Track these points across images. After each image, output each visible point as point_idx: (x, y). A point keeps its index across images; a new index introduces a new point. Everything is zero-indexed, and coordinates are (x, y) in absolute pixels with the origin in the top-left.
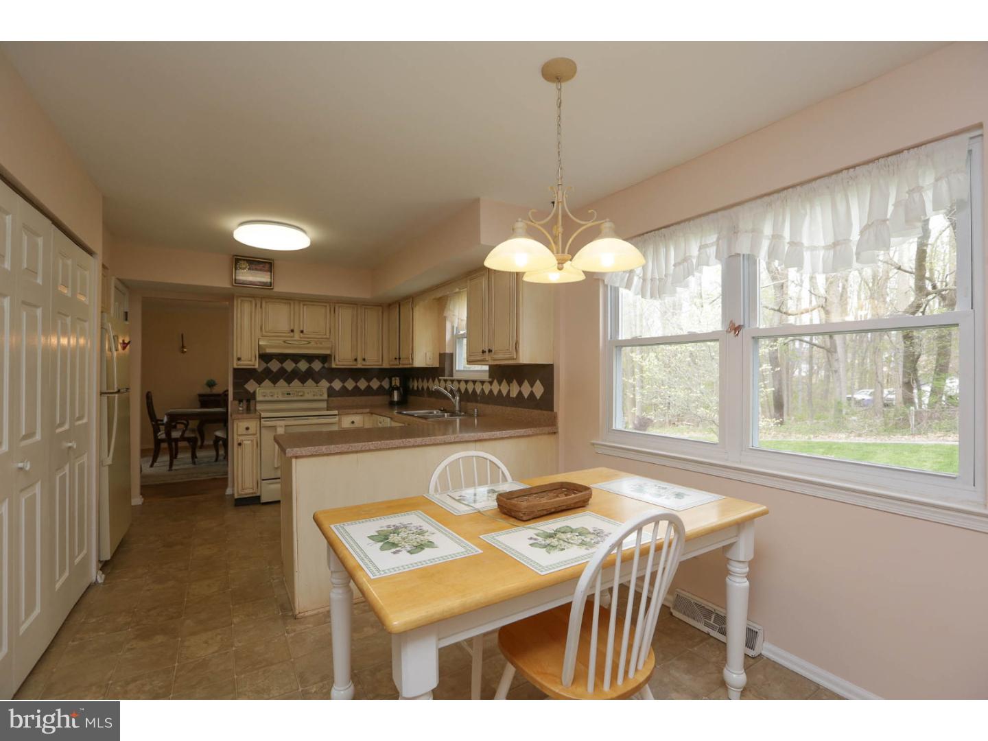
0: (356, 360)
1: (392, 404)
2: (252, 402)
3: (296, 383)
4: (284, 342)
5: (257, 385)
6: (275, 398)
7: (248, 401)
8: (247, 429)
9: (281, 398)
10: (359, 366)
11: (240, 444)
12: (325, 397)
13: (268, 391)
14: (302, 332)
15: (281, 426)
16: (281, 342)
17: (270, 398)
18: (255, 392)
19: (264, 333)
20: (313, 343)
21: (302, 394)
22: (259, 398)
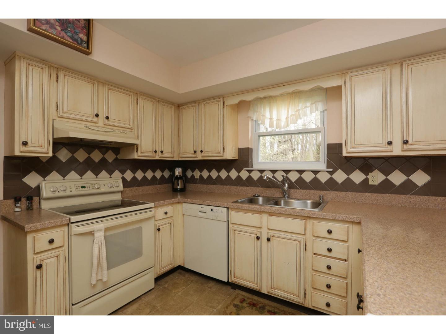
0: (156, 152)
1: (175, 191)
2: (36, 199)
3: (89, 174)
4: (87, 127)
5: (41, 178)
6: (68, 193)
7: (30, 199)
8: (51, 241)
9: (74, 192)
10: (157, 158)
11: (39, 267)
12: (121, 188)
13: (58, 185)
14: (107, 118)
15: (99, 230)
16: (83, 126)
17: (61, 194)
18: (38, 188)
19: (62, 114)
20: (117, 132)
21: (99, 187)
22: (45, 193)
